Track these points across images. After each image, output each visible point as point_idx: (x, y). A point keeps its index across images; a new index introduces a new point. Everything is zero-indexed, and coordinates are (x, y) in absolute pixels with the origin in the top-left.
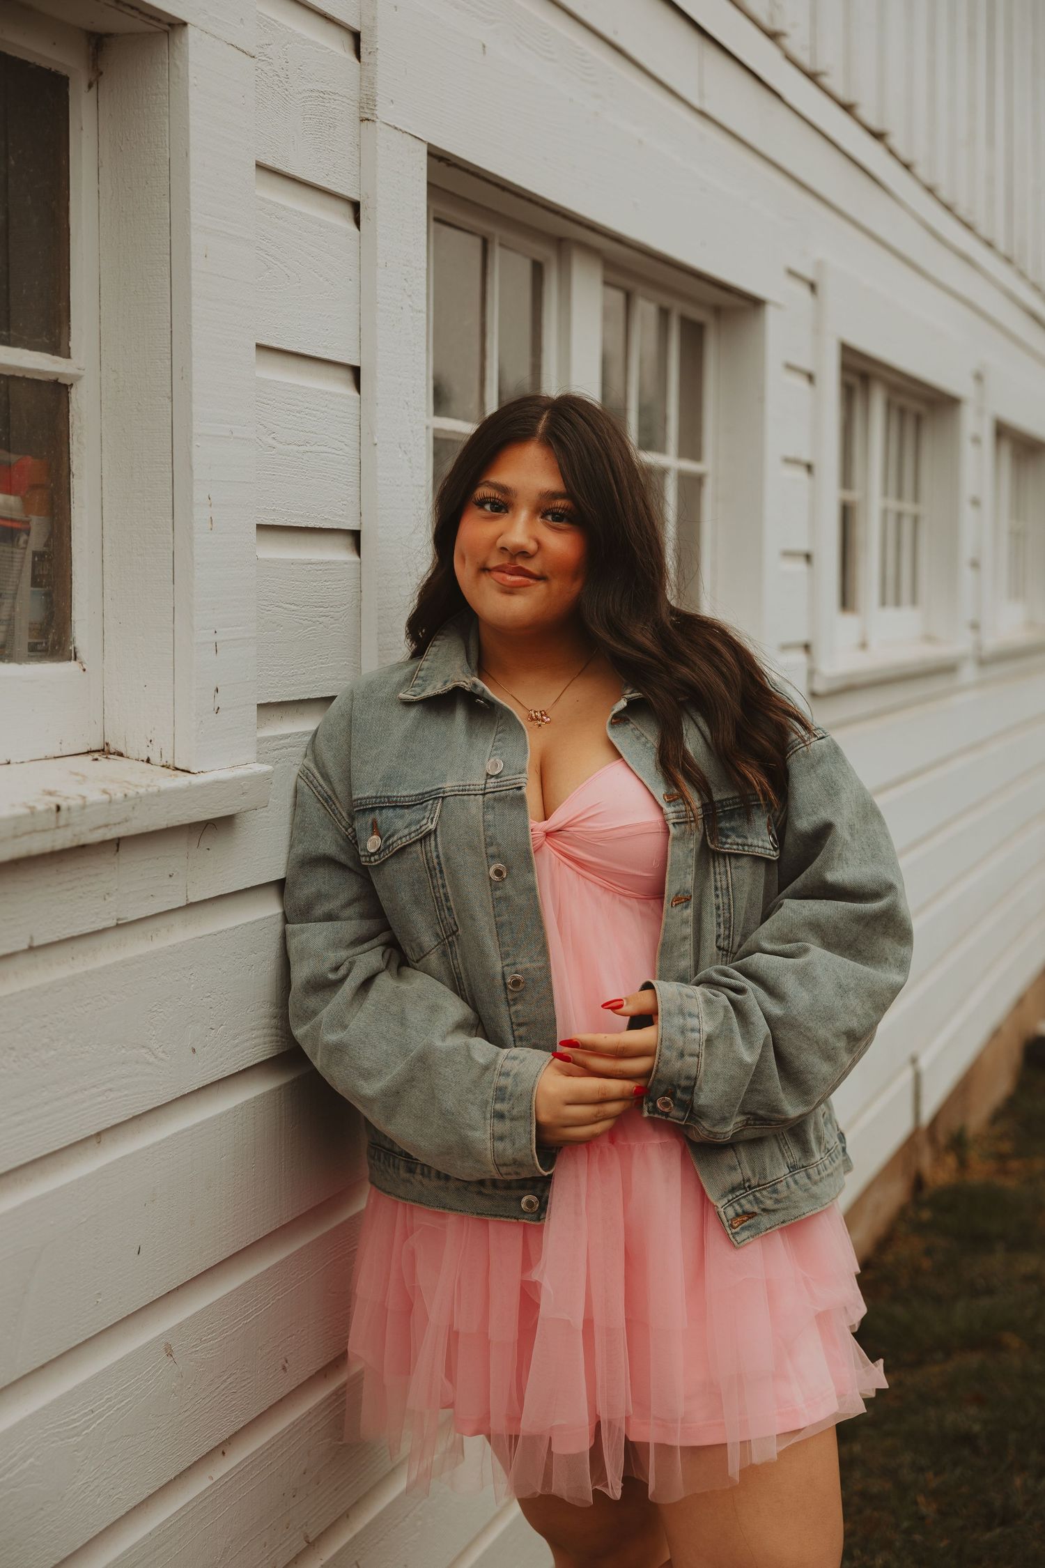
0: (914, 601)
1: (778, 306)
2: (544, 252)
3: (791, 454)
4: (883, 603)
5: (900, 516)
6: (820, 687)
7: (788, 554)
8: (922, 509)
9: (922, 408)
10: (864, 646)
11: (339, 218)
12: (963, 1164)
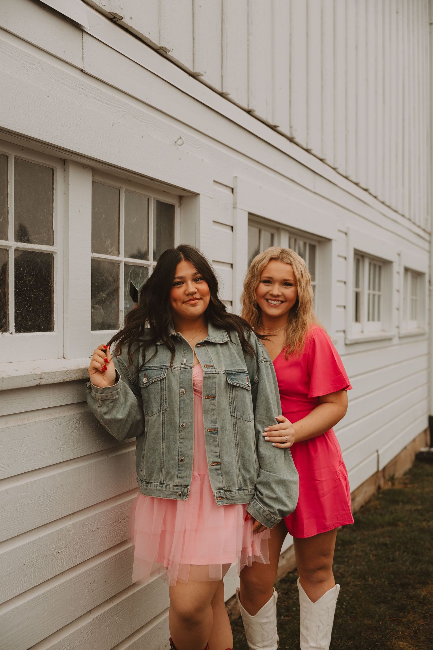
0: (379, 319)
1: (336, 241)
2: (273, 231)
3: (340, 279)
4: (369, 320)
5: (374, 295)
6: (348, 342)
7: (339, 306)
8: (381, 293)
9: (381, 264)
10: (362, 332)
11: (229, 230)
12: (393, 484)
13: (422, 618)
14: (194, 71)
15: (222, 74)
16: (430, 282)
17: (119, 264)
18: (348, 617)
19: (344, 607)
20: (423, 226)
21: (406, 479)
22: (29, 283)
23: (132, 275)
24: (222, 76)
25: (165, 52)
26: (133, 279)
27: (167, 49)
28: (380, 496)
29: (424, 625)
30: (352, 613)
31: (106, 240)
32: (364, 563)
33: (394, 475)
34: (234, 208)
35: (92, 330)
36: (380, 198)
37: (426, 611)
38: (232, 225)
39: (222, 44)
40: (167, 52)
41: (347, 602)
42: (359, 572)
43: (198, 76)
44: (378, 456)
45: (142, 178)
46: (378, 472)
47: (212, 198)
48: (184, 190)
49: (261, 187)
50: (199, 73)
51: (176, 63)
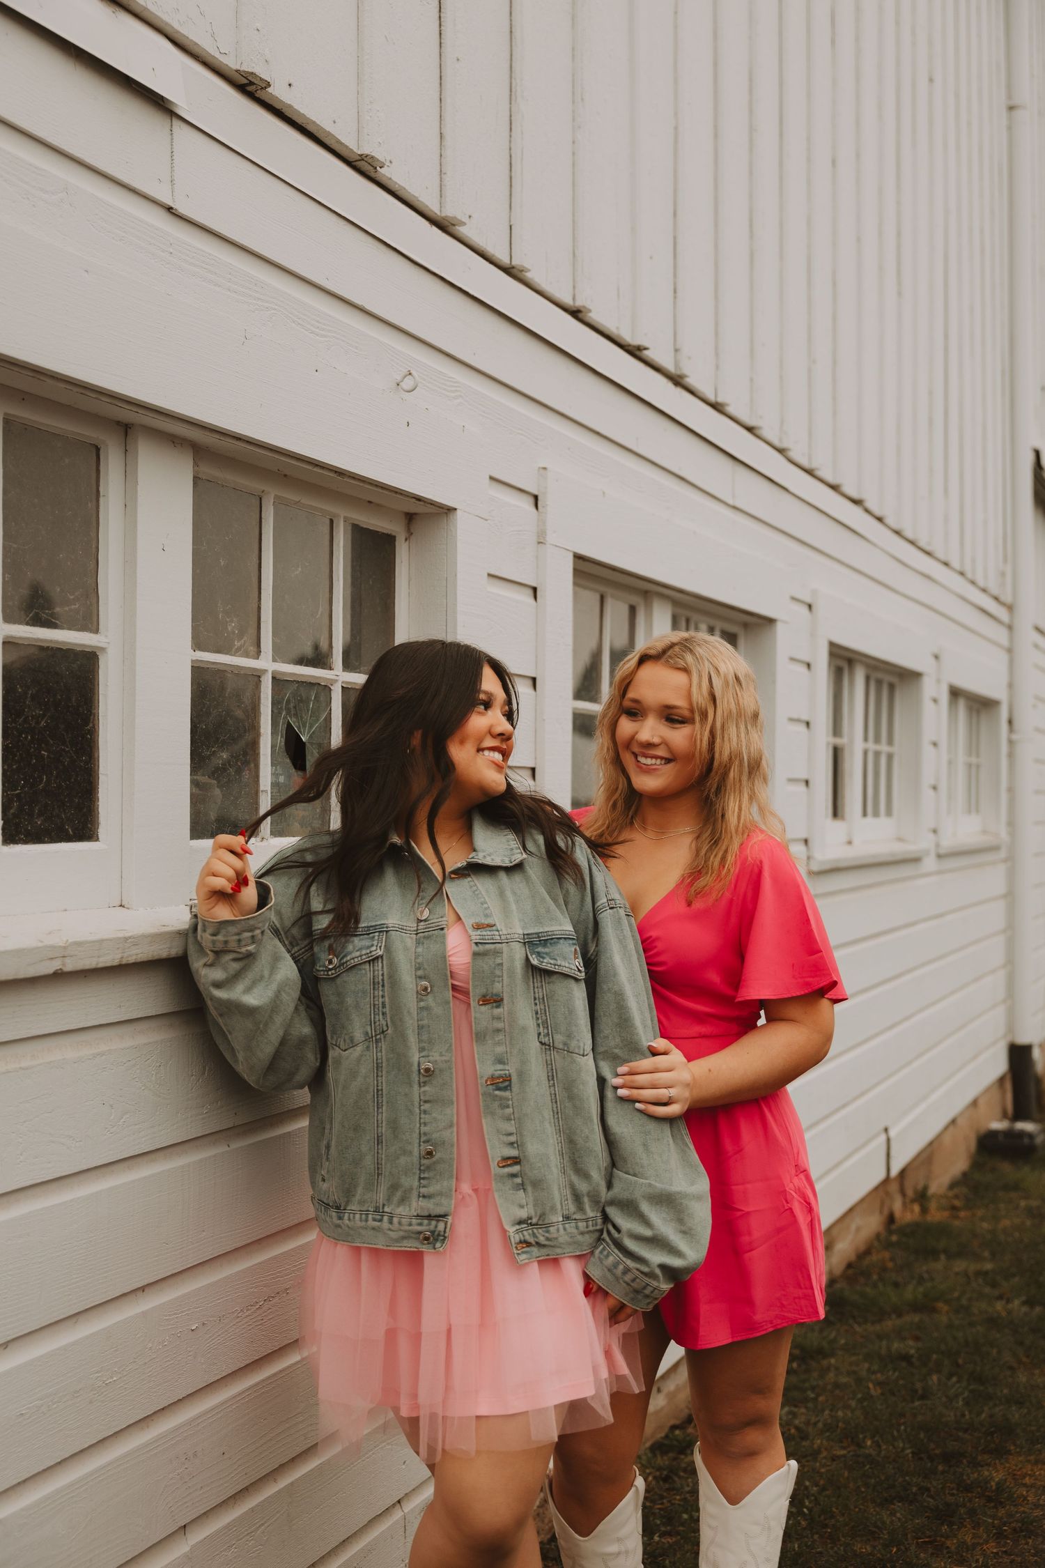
0: (889, 813)
1: (785, 622)
2: (635, 600)
3: (795, 716)
4: (865, 814)
5: (877, 754)
6: (815, 868)
7: (792, 780)
8: (894, 749)
9: (894, 680)
10: (850, 843)
11: (526, 597)
12: (924, 1210)
13: (992, 1537)
14: (443, 215)
15: (510, 221)
16: (1010, 722)
17: (259, 677)
18: (816, 1537)
19: (805, 1510)
20: (994, 589)
21: (956, 1197)
22: (38, 723)
23: (292, 705)
24: (511, 226)
25: (373, 166)
26: (294, 714)
27: (378, 160)
28: (894, 1238)
29: (1000, 1554)
30: (826, 1526)
31: (228, 620)
32: (853, 1403)
33: (926, 1188)
34: (539, 543)
35: (192, 838)
36: (890, 521)
37: (1005, 1520)
38: (534, 585)
39: (510, 149)
40: (378, 168)
41: (813, 1498)
42: (840, 1424)
43: (454, 225)
44: (888, 1140)
45: (316, 470)
46: (887, 1180)
47: (486, 520)
48: (419, 499)
49: (604, 493)
50: (455, 218)
51: (399, 193)
